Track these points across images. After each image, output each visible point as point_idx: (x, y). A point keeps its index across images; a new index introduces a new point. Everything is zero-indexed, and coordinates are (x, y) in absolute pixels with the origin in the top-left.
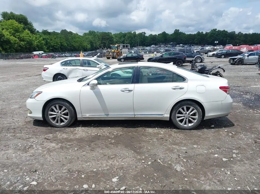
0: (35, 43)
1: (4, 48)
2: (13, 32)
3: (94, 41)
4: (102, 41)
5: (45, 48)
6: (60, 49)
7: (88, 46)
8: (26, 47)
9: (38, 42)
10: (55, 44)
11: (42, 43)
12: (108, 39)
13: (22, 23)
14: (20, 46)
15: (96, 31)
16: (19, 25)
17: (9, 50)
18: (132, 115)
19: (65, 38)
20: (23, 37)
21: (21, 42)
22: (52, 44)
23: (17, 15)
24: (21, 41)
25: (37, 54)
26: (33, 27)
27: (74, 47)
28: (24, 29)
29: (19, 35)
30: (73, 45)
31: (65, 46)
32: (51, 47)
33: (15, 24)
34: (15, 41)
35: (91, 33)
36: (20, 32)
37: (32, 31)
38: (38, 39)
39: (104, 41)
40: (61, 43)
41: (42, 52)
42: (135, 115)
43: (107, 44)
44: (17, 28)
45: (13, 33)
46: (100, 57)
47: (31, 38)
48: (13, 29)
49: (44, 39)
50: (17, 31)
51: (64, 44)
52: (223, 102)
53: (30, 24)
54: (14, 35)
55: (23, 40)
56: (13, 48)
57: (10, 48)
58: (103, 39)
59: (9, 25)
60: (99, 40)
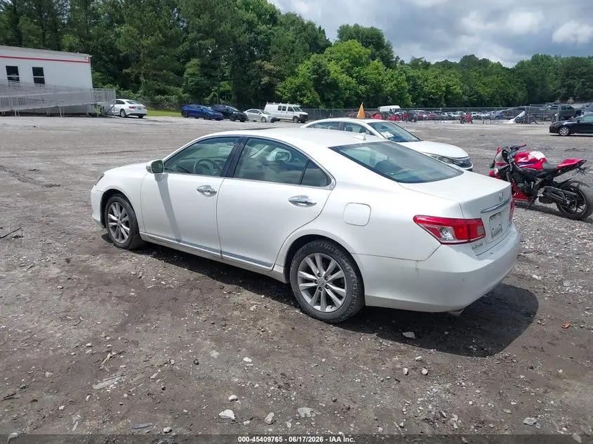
0: (389, 87)
1: (326, 98)
2: (348, 64)
3: (539, 82)
4: (564, 80)
5: (407, 98)
6: (443, 100)
7: (520, 93)
8: (368, 96)
9: (395, 85)
10: (433, 90)
11: (404, 88)
12: (584, 74)
13: (372, 46)
14: (357, 94)
15: (553, 56)
16: (364, 50)
17: (333, 103)
18: (217, 251)
19: (461, 76)
20: (366, 75)
21: (361, 87)
22: (426, 89)
23: (366, 29)
24: (360, 83)
25: (385, 110)
26: (393, 52)
27: (480, 96)
28: (373, 57)
29: (359, 72)
30: (477, 93)
31: (458, 93)
32: (423, 97)
33: (356, 49)
34: (349, 83)
35: (539, 61)
36: (362, 65)
37: (388, 62)
38: (397, 79)
39: (571, 82)
40: (448, 87)
41: (398, 107)
42: (221, 252)
43: (576, 89)
44: (357, 56)
45: (349, 67)
46: (522, 123)
47: (380, 78)
48: (349, 59)
49: (408, 79)
50: (356, 62)
51: (455, 89)
52: (420, 266)
53: (388, 48)
54: (349, 72)
55: (365, 82)
56: (342, 99)
57: (336, 98)
58: (567, 75)
59: (345, 52)
60: (556, 79)
